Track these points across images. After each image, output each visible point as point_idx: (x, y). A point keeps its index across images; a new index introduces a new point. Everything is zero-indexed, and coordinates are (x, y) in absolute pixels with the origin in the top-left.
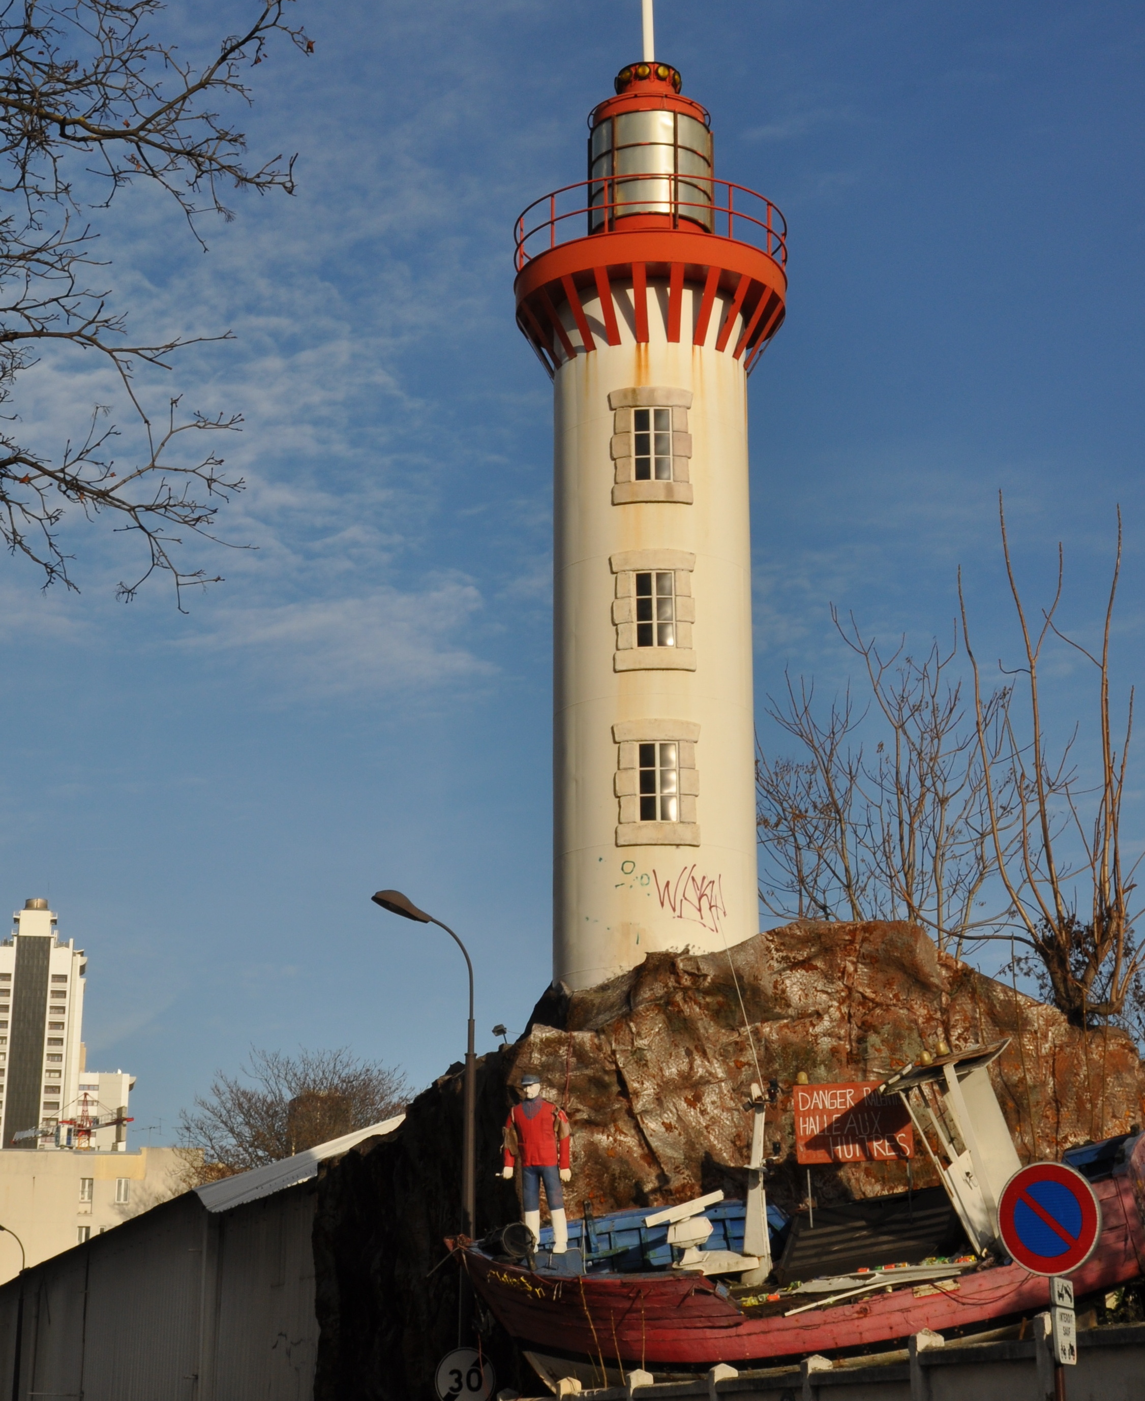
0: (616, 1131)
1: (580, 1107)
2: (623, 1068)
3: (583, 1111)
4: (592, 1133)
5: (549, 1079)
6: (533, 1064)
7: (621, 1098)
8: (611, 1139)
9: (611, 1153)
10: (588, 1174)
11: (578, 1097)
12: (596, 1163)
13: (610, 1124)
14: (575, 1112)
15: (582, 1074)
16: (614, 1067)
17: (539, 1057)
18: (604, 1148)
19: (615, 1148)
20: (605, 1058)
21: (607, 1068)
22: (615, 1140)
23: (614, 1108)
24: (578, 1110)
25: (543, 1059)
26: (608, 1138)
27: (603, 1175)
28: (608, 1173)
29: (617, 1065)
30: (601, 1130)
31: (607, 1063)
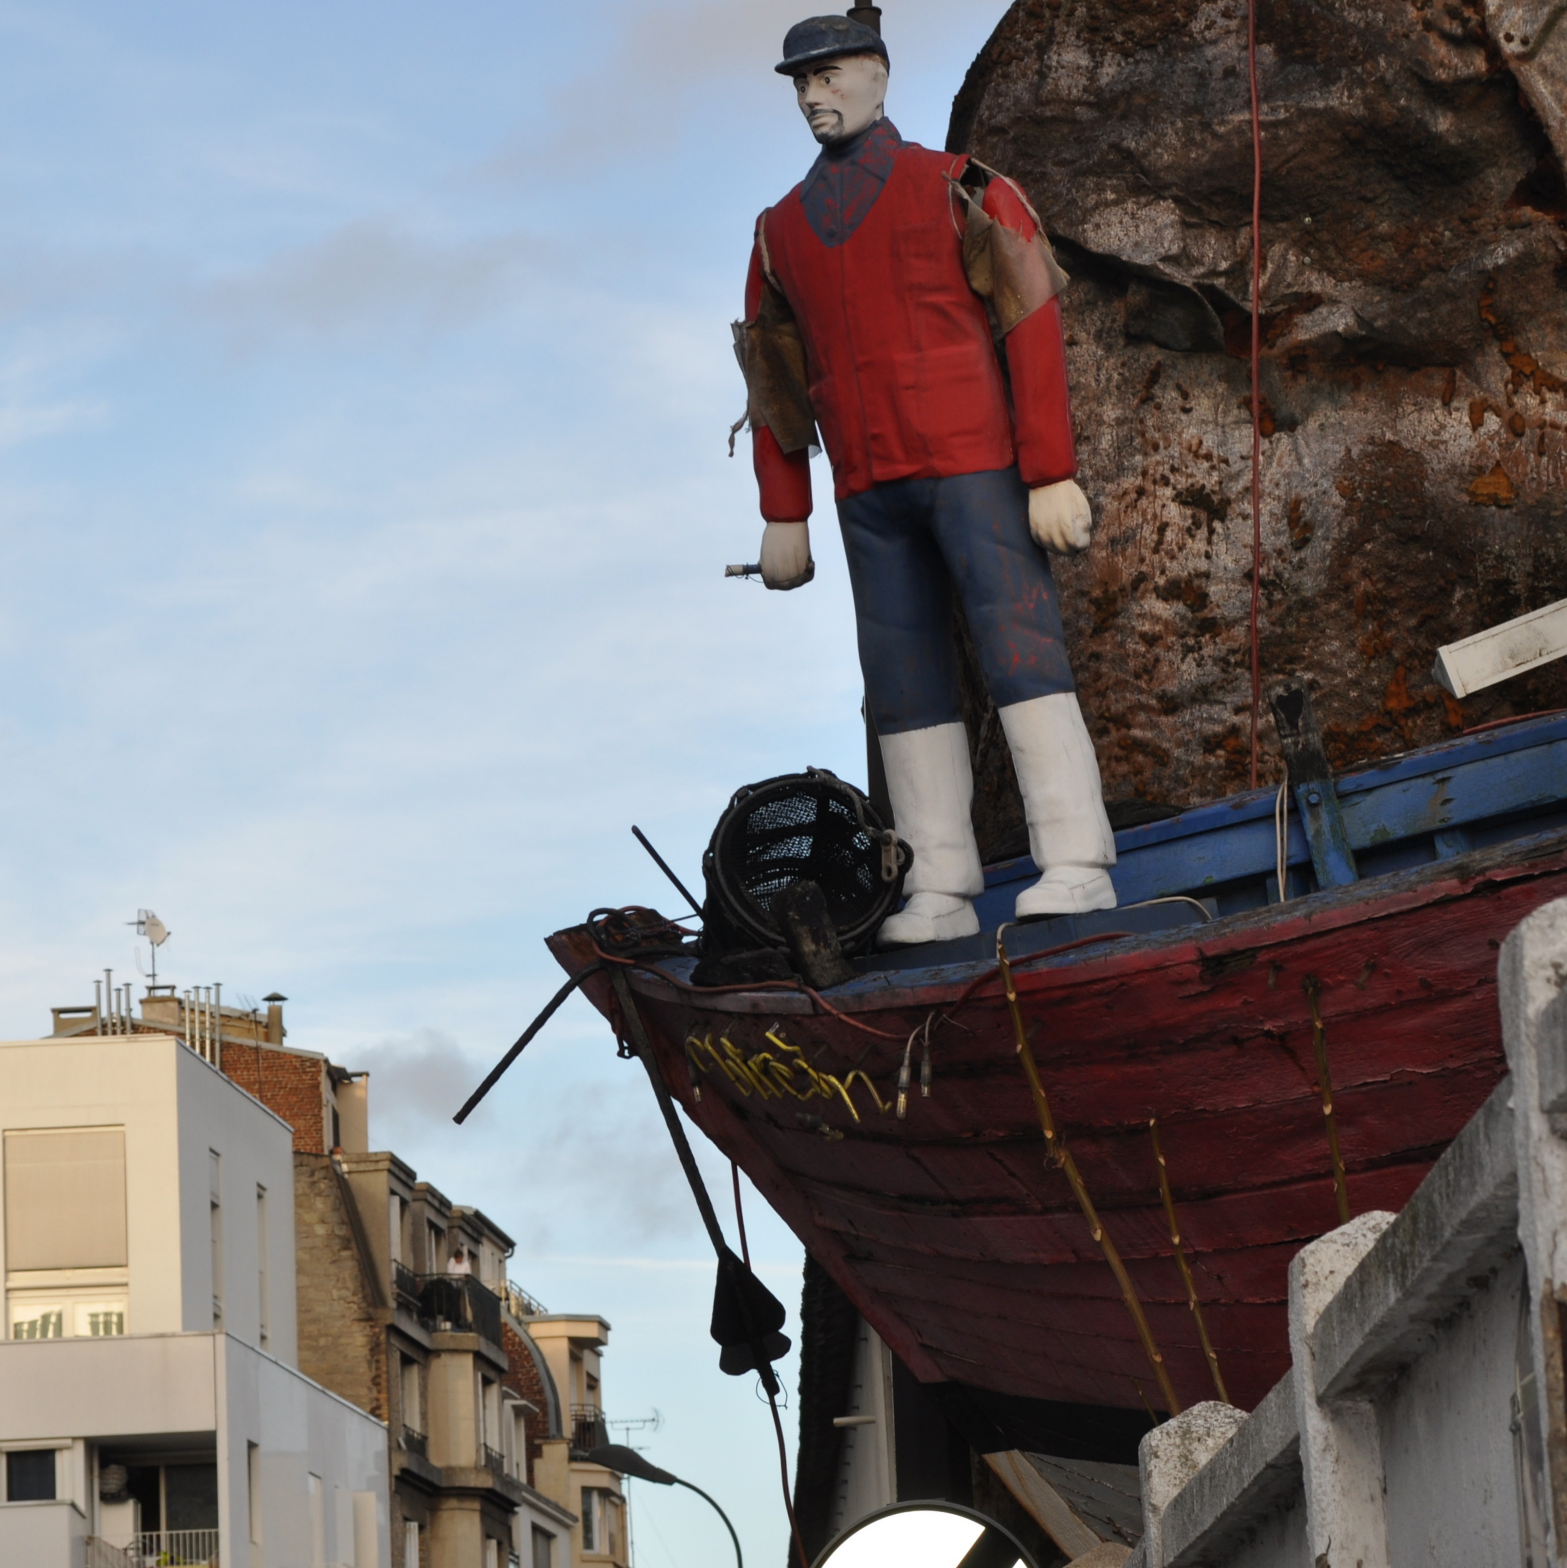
0: (1517, 381)
1: (1318, 283)
2: (1526, 57)
3: (1334, 302)
4: (1394, 403)
5: (1129, 155)
6: (1056, 99)
7: (1528, 212)
8: (1492, 422)
9: (1486, 486)
10: (1368, 599)
11: (1305, 242)
12: (1407, 539)
13: (1480, 346)
14: (1291, 312)
15: (1304, 114)
16: (1479, 63)
17: (1084, 61)
18: (1453, 470)
19: (1517, 460)
20: (1428, 26)
21: (1442, 74)
22: (1515, 426)
23: (1489, 263)
24: (1310, 302)
25: (1108, 72)
26: (1476, 424)
27: (1447, 592)
28: (1468, 580)
29: (1494, 53)
30: (1438, 383)
31: (1442, 50)
